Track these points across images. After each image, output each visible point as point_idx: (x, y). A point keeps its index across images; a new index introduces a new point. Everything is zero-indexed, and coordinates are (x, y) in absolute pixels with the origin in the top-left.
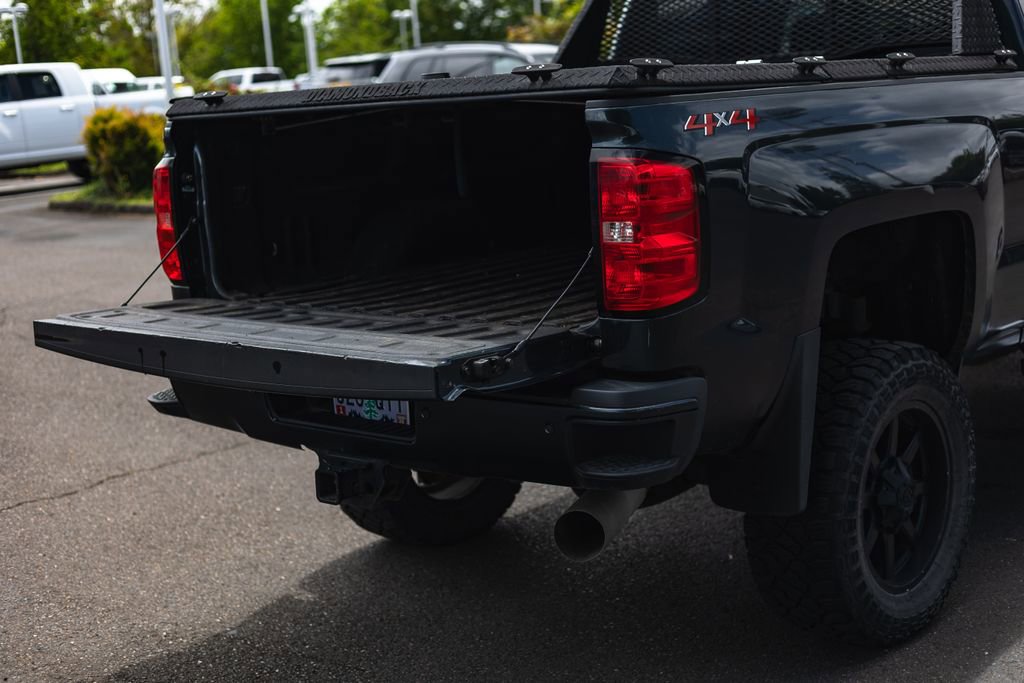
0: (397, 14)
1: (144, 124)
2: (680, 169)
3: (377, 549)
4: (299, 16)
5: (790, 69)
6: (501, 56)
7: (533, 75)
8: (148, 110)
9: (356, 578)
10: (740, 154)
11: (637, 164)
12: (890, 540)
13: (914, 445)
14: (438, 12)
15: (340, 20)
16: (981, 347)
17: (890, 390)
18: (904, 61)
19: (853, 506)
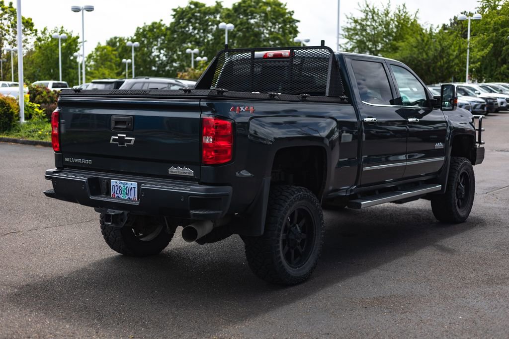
0: (124, 60)
1: (8, 101)
2: (229, 123)
3: (117, 257)
4: (76, 58)
5: (267, 95)
6: (174, 85)
7: (185, 91)
8: (11, 96)
9: (110, 264)
10: (247, 121)
11: (215, 119)
12: (293, 252)
13: (303, 222)
14: (145, 61)
15: (95, 60)
16: (330, 194)
17: (294, 200)
18: (306, 97)
19: (279, 236)
